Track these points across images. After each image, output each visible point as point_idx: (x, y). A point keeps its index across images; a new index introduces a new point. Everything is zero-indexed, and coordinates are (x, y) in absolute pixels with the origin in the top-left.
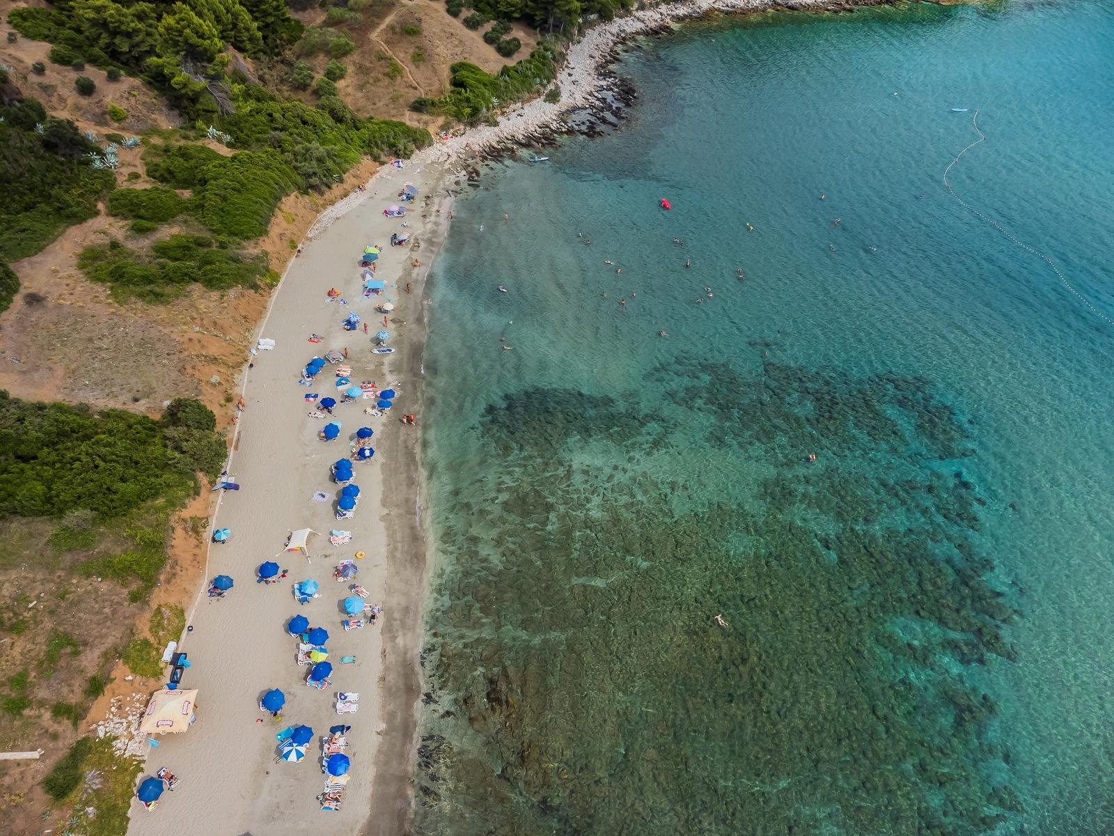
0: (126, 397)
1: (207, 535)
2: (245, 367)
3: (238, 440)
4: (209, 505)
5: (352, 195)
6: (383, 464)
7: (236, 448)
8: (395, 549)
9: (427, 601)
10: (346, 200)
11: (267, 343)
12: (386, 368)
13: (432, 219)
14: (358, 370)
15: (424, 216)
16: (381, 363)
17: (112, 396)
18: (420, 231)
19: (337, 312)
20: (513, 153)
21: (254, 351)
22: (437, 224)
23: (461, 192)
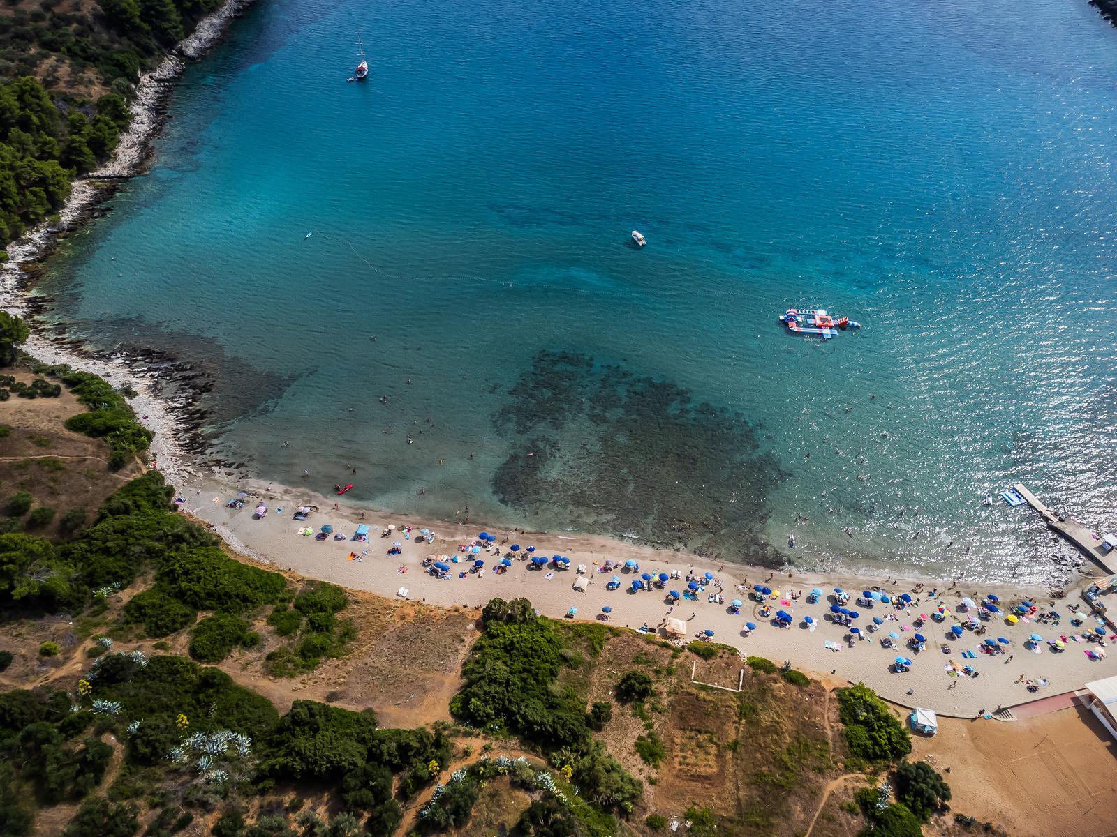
0: (459, 646)
2: (425, 602)
10: (223, 537)
11: (404, 592)
12: (449, 539)
13: (278, 495)
14: (445, 551)
15: (271, 498)
16: (444, 541)
17: (456, 652)
18: (292, 504)
19: (376, 557)
20: (202, 436)
21: (409, 598)
22: (286, 493)
23: (245, 474)
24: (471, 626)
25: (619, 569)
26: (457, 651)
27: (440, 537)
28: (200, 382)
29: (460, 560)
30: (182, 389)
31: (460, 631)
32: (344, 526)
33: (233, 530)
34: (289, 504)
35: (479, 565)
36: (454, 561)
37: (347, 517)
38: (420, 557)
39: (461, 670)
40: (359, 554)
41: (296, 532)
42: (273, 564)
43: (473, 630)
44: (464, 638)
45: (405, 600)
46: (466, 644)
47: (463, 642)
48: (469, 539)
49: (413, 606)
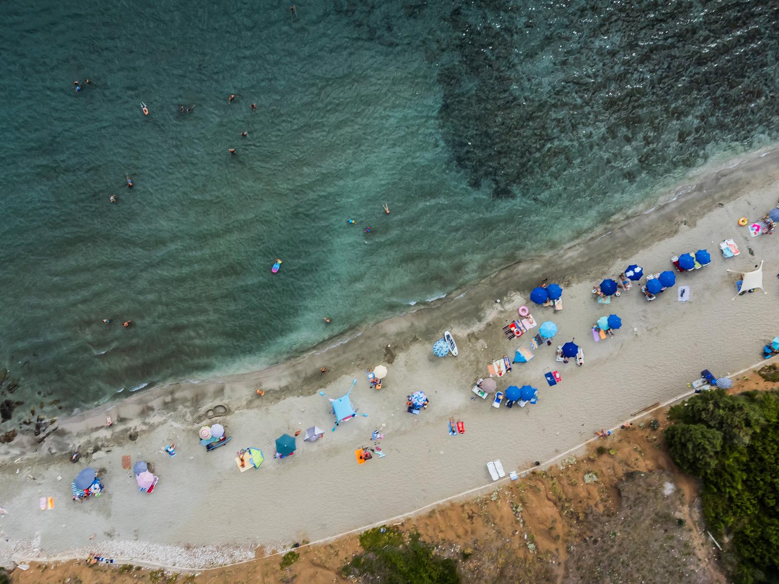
2: (543, 467)
3: (646, 409)
4: (744, 380)
5: (120, 561)
7: (656, 405)
8: (722, 197)
10: (135, 563)
11: (497, 470)
12: (477, 327)
13: (135, 424)
14: (492, 354)
15: (133, 437)
16: (472, 336)
17: (687, 550)
18: (176, 425)
19: (398, 432)
21: (514, 475)
22: (146, 411)
23: (34, 420)
24: (669, 488)
26: (686, 545)
27: (461, 332)
29: (527, 355)
31: (660, 507)
32: (296, 414)
33: (137, 535)
34: (170, 429)
35: (570, 351)
36: (519, 361)
37: (286, 391)
38: (462, 388)
40: (371, 445)
42: (260, 551)
43: (678, 491)
44: (678, 515)
45: (513, 487)
46: (689, 523)
47: (681, 522)
48: (508, 307)
49: (535, 490)
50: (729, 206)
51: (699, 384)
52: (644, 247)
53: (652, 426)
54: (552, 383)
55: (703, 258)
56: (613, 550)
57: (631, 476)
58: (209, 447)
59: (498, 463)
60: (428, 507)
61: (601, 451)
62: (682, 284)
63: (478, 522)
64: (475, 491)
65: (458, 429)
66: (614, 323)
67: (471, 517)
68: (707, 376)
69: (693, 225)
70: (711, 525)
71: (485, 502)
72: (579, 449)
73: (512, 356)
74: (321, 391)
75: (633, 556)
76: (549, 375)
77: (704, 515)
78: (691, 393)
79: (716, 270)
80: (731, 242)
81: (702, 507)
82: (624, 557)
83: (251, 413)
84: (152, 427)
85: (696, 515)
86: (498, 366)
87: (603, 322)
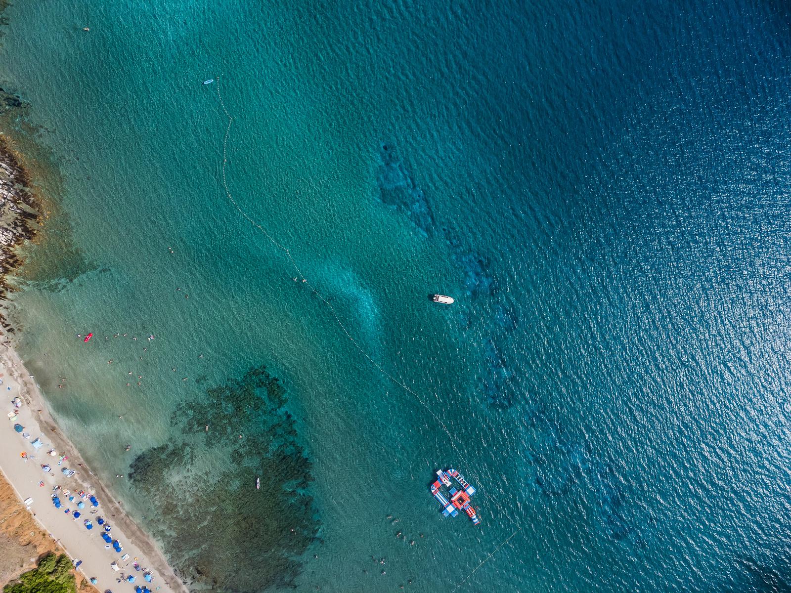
0: (18, 567)
1: (89, 582)
2: (34, 517)
3: (63, 546)
4: (80, 574)
6: (115, 524)
7: (66, 549)
8: (144, 550)
9: (165, 558)
11: (29, 502)
12: (80, 481)
13: (16, 374)
14: (71, 489)
15: (11, 375)
16: (76, 480)
17: (13, 571)
18: (19, 388)
19: (35, 464)
20: (4, 284)
21: (28, 508)
22: (21, 376)
23: (9, 340)
24: (33, 560)
25: (143, 572)
27: (76, 477)
28: (30, 223)
29: (73, 501)
30: (15, 224)
31: (26, 558)
32: (33, 428)
34: (17, 387)
35: (77, 515)
36: (71, 498)
37: (40, 422)
38: (56, 482)
39: (6, 583)
40: (28, 456)
41: (8, 412)
43: (32, 563)
44: (24, 565)
45: (24, 509)
46: (22, 569)
47: (22, 566)
48: (89, 490)
49: (24, 517)
50: (141, 553)
51: (77, 561)
52: (121, 529)
53: (57, 549)
54: (66, 512)
55: (118, 549)
56: (7, 548)
57: (35, 547)
58: (13, 402)
59: (32, 501)
60: (10, 481)
61: (44, 535)
62: (110, 545)
63: (8, 501)
64: (20, 496)
65: (42, 484)
66: (89, 527)
67: (9, 498)
68: (79, 563)
69: (132, 543)
70: (23, 576)
71: (16, 501)
72: (43, 526)
73: (71, 496)
74: (43, 434)
75: (7, 554)
76: (68, 510)
77: (25, 573)
78: (72, 559)
79: (117, 555)
80: (128, 557)
81: (29, 572)
82: (5, 551)
83: (30, 413)
84: (16, 380)
85: (26, 571)
86: (68, 492)
87: (89, 523)
